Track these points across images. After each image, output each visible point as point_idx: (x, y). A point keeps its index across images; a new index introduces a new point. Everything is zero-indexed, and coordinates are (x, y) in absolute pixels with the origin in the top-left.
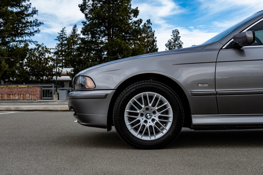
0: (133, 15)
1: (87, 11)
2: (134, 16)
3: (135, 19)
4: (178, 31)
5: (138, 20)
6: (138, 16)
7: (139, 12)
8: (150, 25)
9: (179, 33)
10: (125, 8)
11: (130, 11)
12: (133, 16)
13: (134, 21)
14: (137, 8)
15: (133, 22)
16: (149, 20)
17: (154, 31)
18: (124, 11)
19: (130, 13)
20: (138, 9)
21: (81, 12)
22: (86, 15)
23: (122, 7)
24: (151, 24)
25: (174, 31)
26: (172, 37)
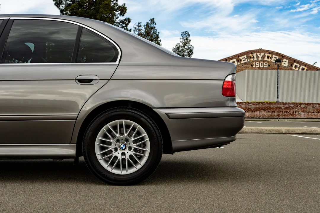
0: (119, 12)
1: (64, 6)
2: (121, 14)
3: (122, 18)
4: (188, 34)
5: (126, 19)
6: (125, 15)
7: (127, 10)
8: (154, 26)
9: (190, 35)
10: (107, 4)
11: (116, 8)
12: (119, 14)
13: (121, 20)
14: (124, 4)
15: (120, 22)
16: (153, 19)
17: (159, 33)
18: (106, 8)
19: (116, 10)
20: (126, 6)
21: (56, 7)
22: (62, 11)
23: (103, 3)
24: (155, 24)
25: (183, 33)
26: (181, 40)
